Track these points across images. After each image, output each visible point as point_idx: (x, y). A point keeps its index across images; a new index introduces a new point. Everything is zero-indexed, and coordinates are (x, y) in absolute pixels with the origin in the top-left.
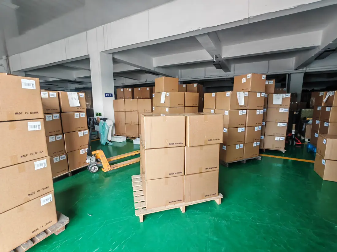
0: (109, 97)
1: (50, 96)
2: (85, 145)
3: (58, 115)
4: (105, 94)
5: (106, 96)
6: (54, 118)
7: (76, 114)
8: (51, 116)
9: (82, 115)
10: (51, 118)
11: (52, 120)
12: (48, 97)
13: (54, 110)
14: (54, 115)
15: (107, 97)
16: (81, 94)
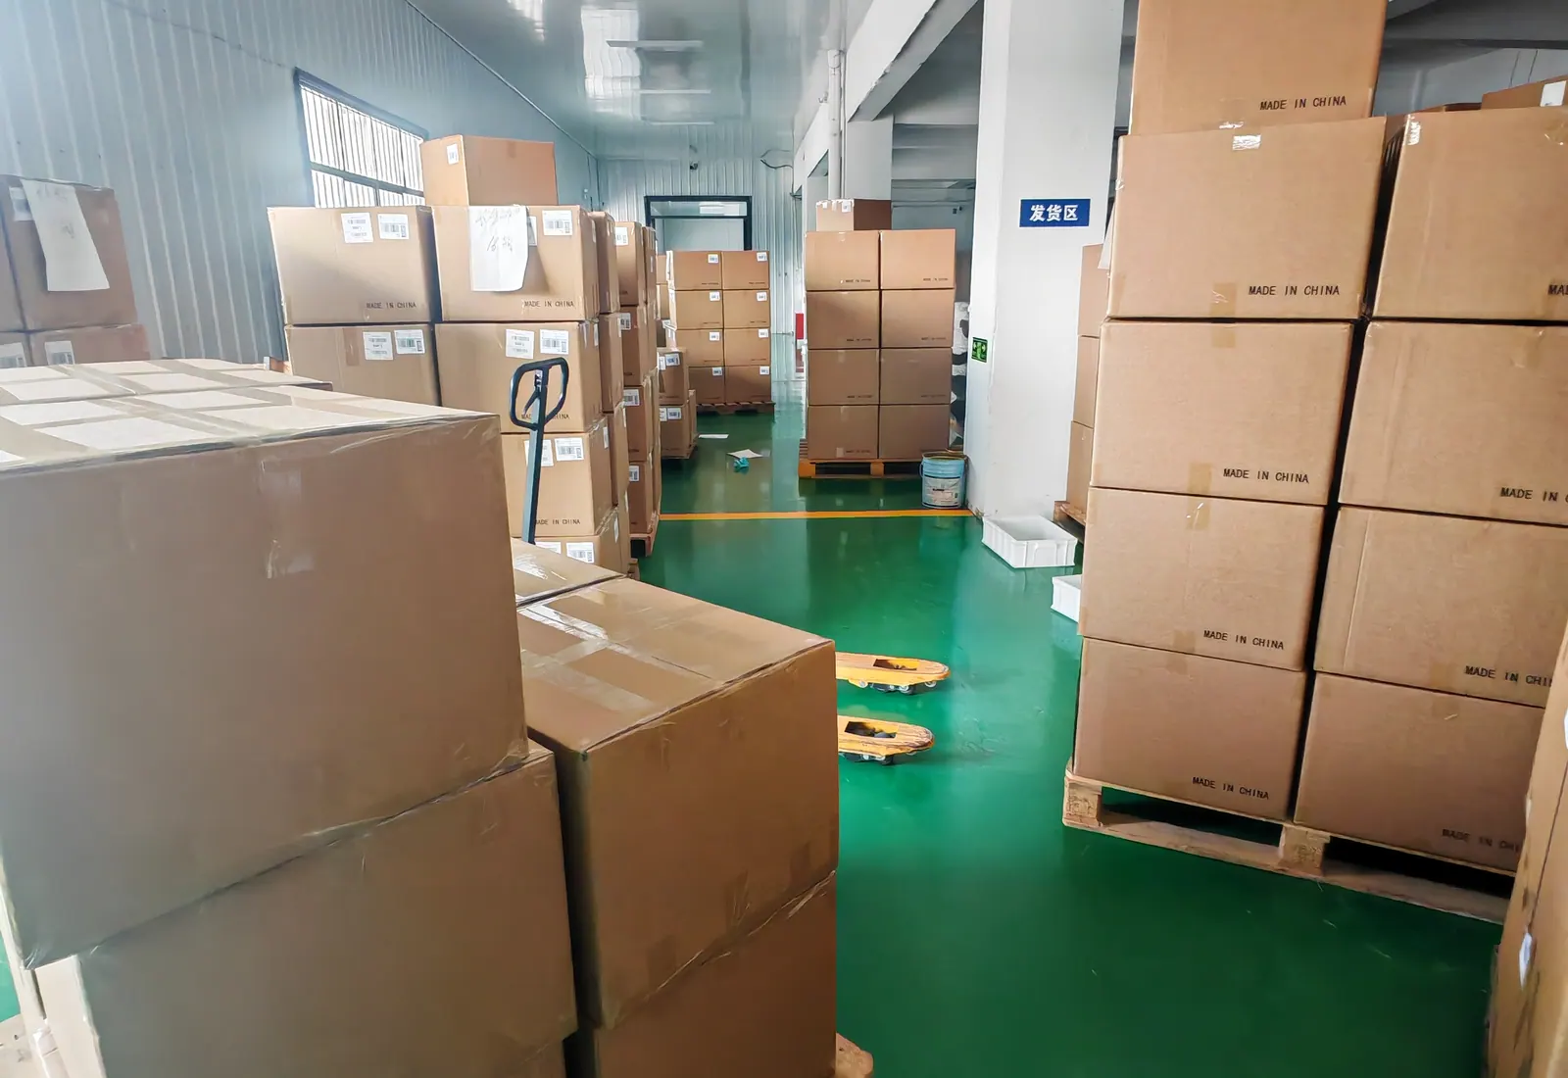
0: (1054, 223)
1: (384, 235)
2: (566, 522)
3: (418, 334)
4: (1027, 206)
5: (1026, 220)
6: (400, 351)
7: (512, 333)
8: (387, 335)
9: (548, 344)
10: (388, 346)
11: (390, 357)
12: (369, 238)
13: (401, 305)
14: (402, 334)
15: (1038, 224)
16: (551, 214)
